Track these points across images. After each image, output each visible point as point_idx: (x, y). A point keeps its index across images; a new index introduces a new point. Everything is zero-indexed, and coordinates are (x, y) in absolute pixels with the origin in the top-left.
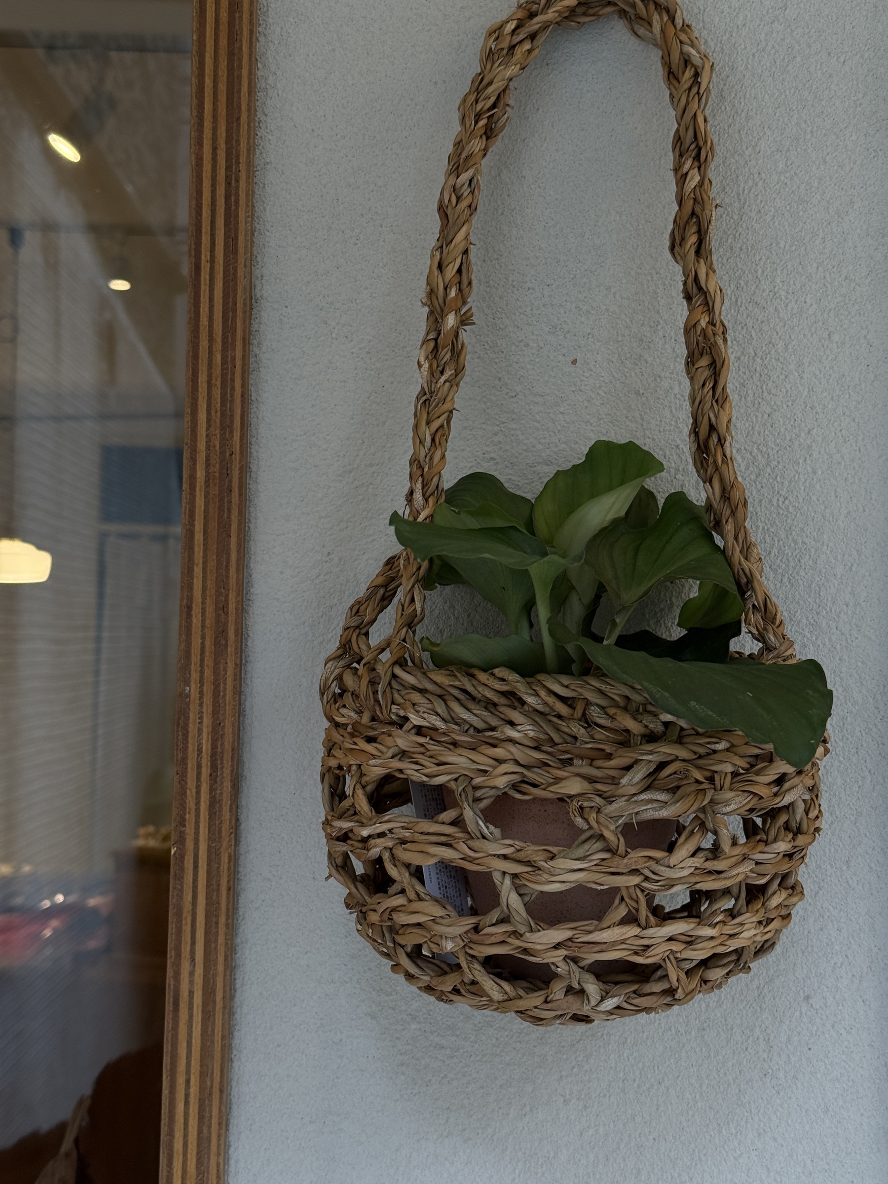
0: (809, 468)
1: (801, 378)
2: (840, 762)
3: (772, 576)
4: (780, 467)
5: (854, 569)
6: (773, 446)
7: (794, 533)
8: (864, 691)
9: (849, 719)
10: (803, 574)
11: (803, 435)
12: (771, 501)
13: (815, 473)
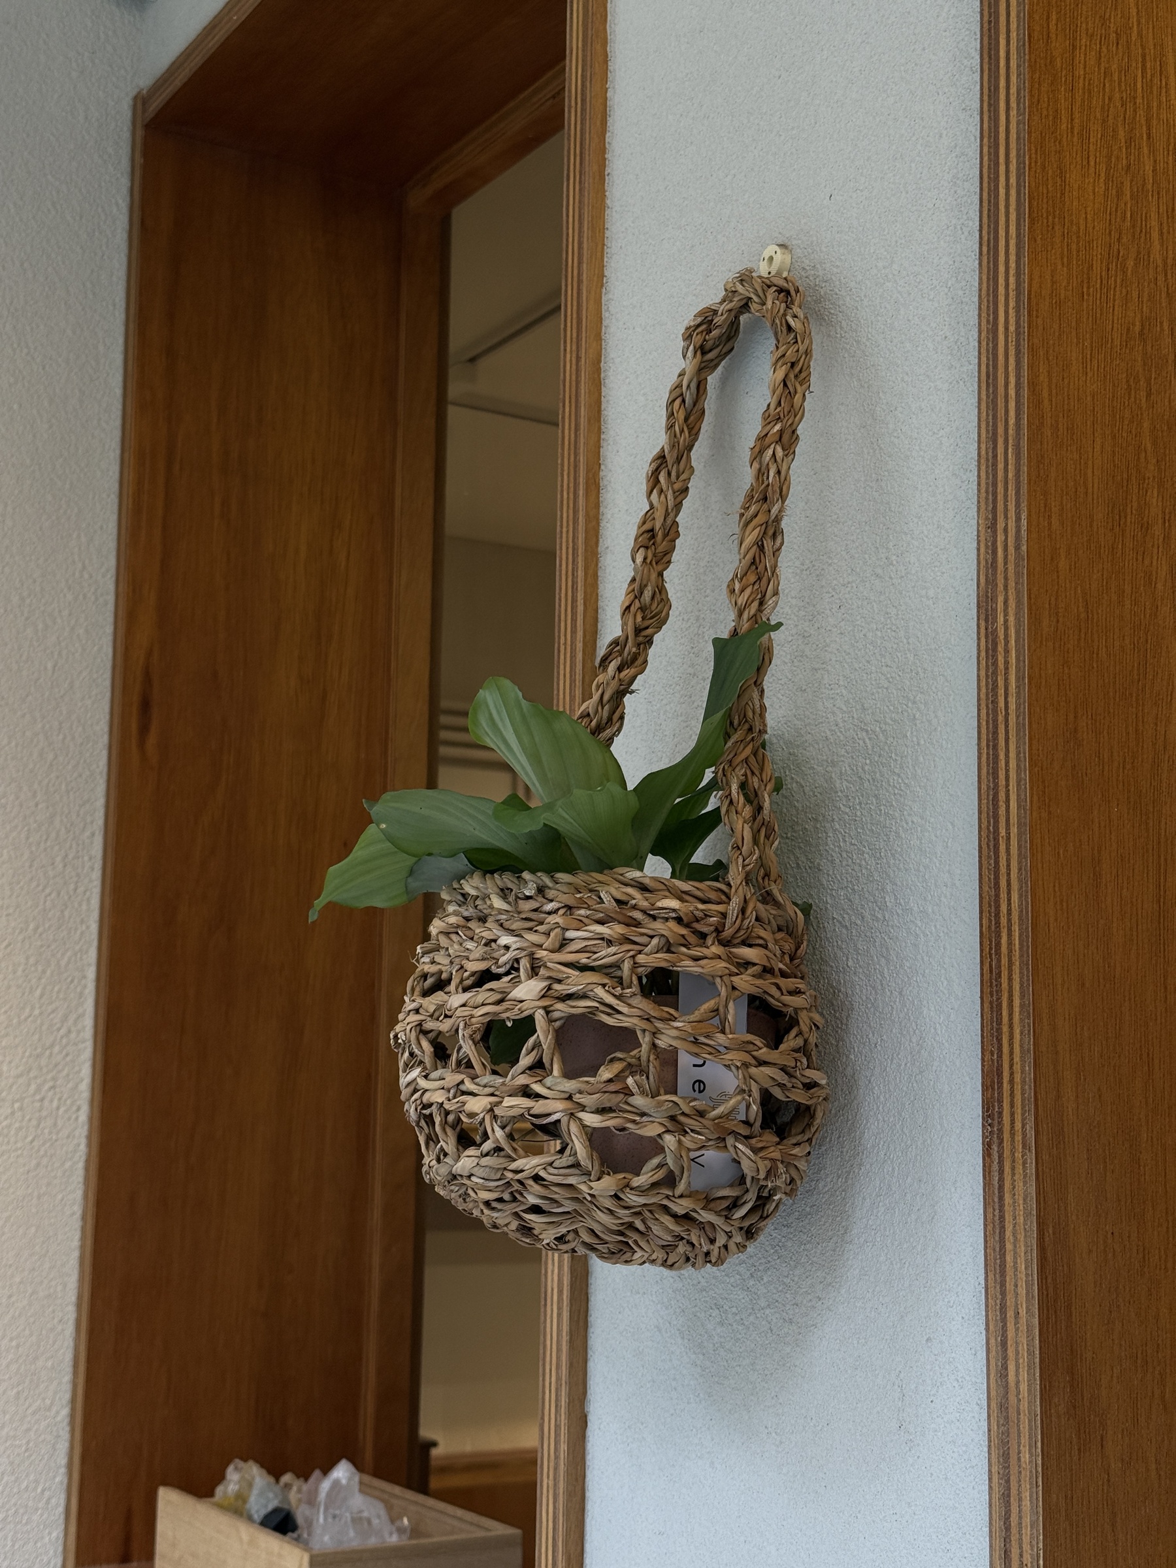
0: (915, 739)
1: (908, 643)
2: (946, 1066)
3: (892, 861)
4: (895, 743)
5: (949, 844)
6: (890, 722)
7: (905, 813)
8: (963, 983)
9: (952, 1016)
10: (913, 857)
11: (910, 705)
12: (888, 781)
13: (918, 744)
